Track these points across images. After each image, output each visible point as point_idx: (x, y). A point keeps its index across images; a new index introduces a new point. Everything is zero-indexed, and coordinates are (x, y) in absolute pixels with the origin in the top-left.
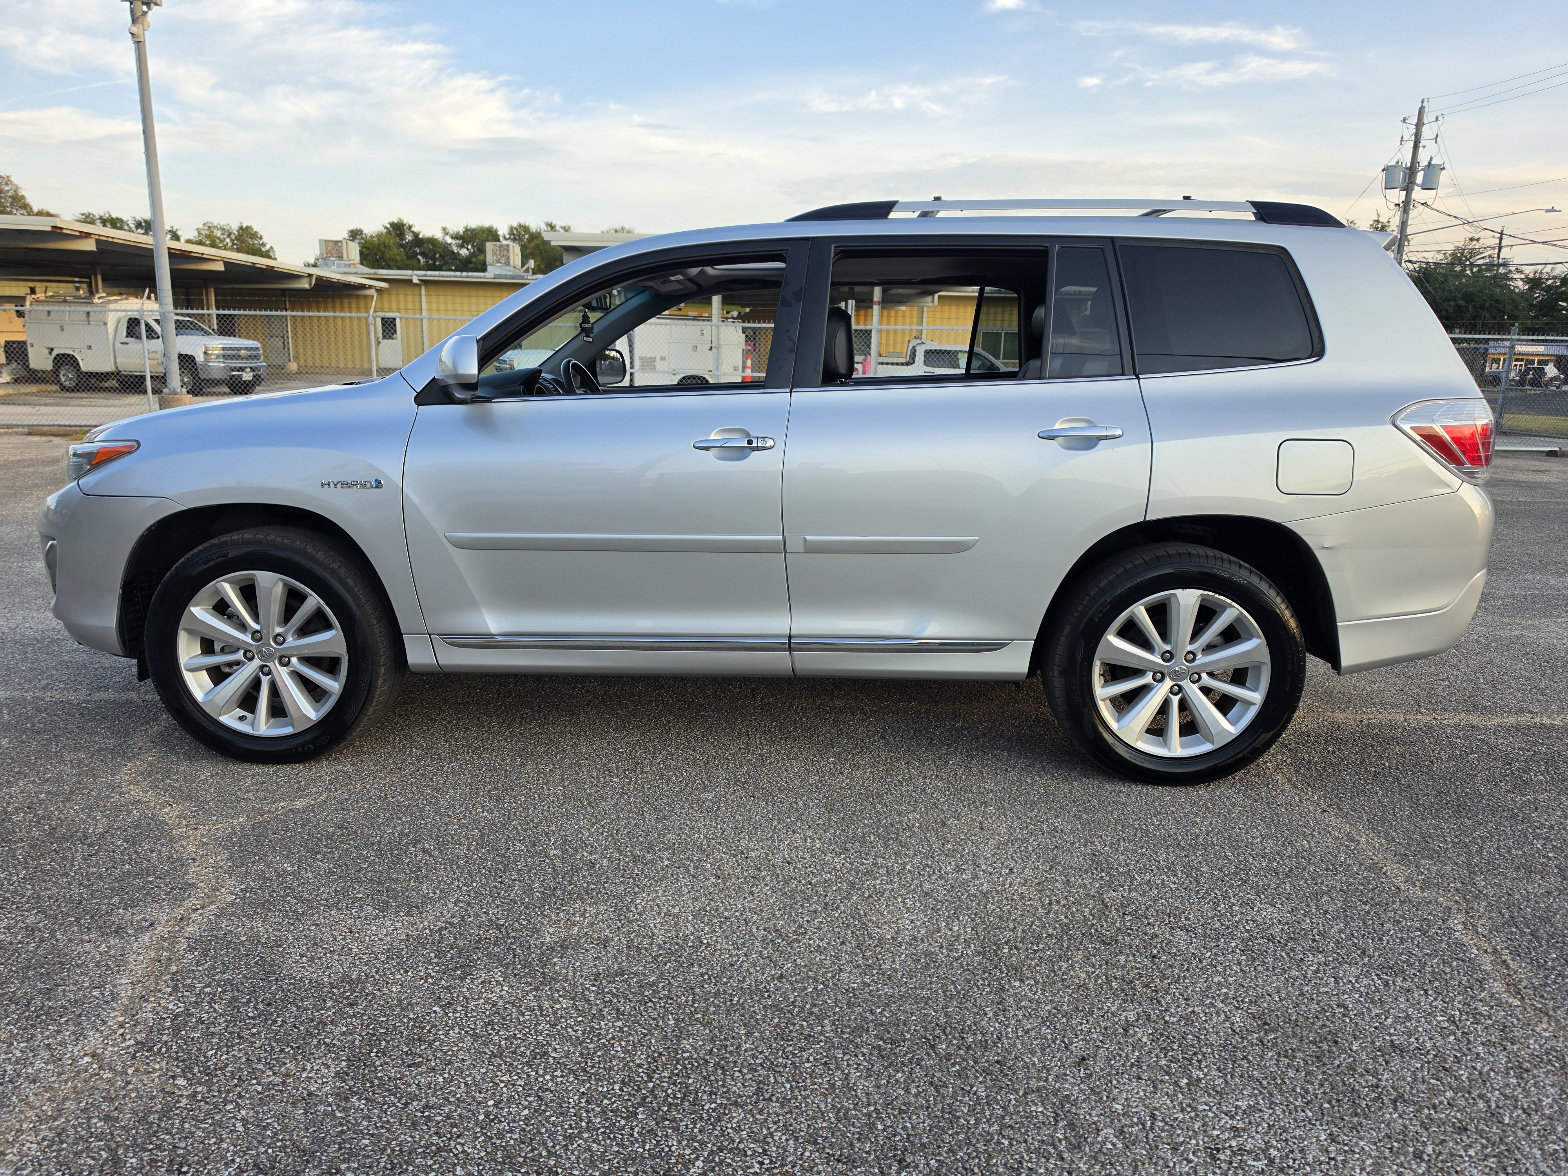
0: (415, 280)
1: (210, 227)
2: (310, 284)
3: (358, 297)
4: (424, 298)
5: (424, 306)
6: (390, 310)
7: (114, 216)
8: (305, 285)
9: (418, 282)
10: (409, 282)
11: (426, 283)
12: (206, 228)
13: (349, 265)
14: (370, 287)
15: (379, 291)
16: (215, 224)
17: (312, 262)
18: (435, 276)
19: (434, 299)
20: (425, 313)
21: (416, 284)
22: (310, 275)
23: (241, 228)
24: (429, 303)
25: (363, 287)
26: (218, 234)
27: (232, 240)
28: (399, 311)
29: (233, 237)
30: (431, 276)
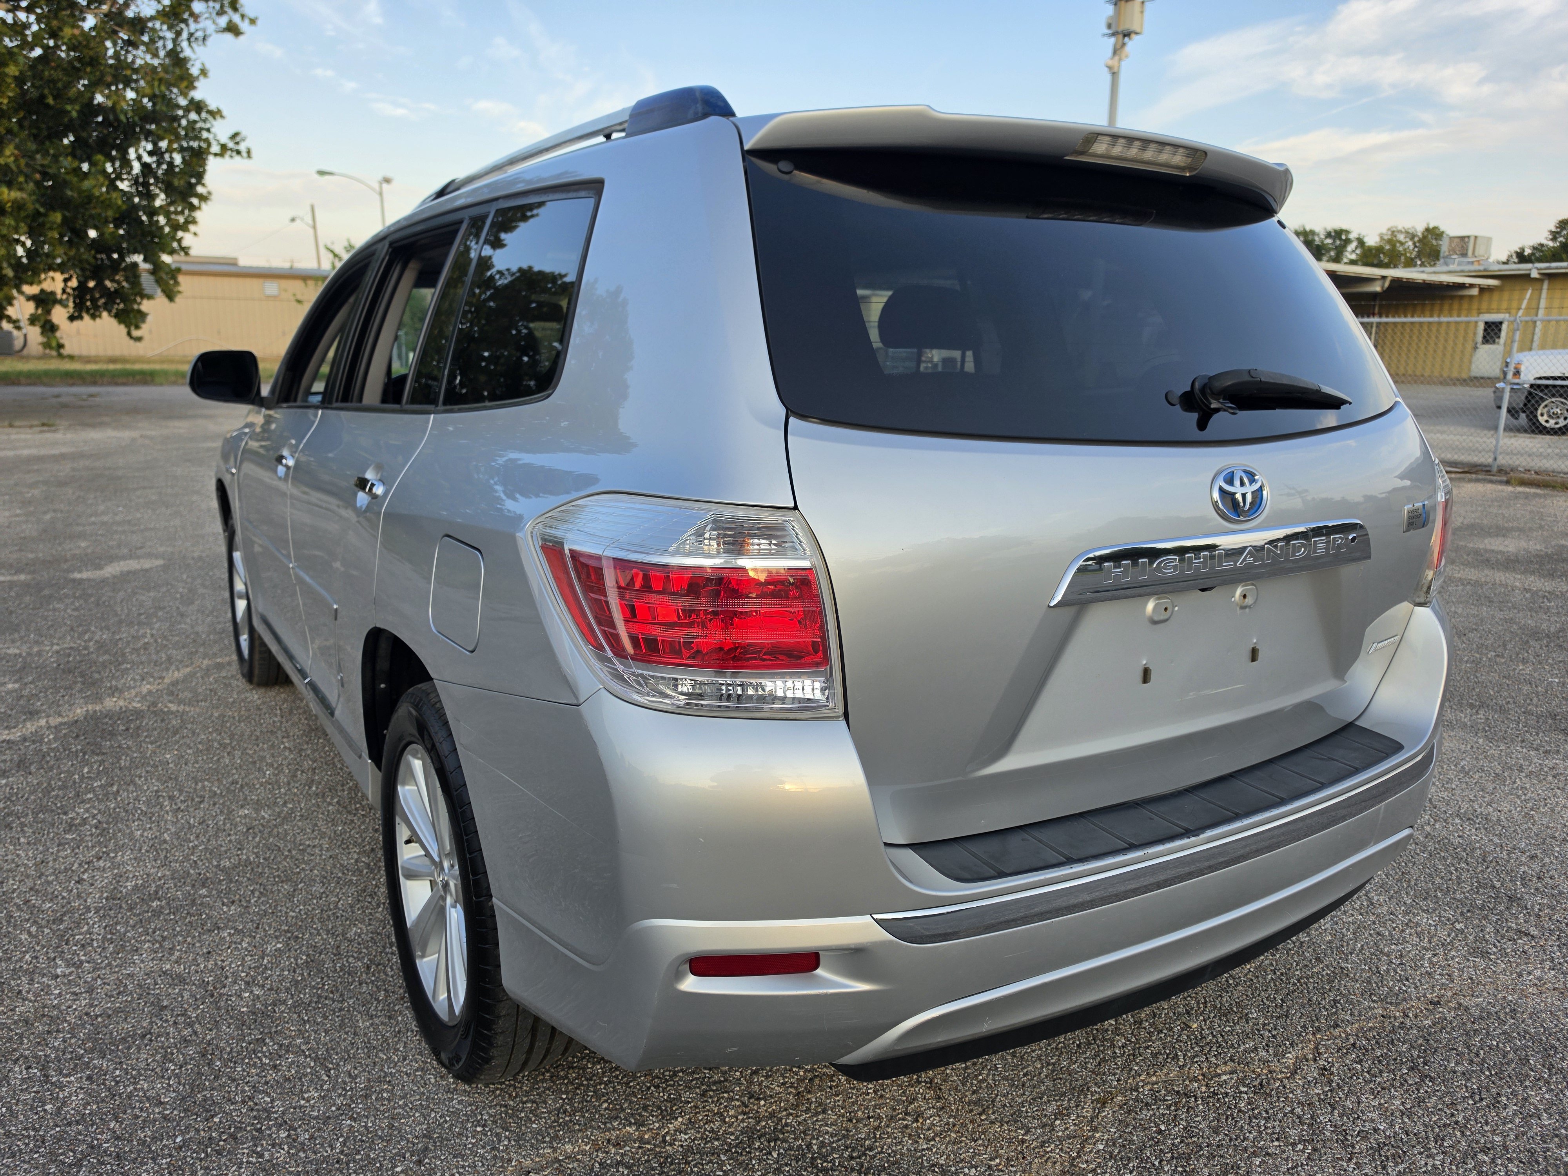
0: (1534, 274)
1: (1393, 232)
2: (1382, 287)
3: (1452, 298)
4: (1544, 292)
5: (1543, 303)
6: (1498, 311)
7: (1308, 229)
8: (1377, 288)
9: (1537, 276)
10: (1528, 276)
11: (1551, 277)
12: (1390, 233)
13: (1472, 263)
14: (1472, 286)
15: (1483, 290)
16: (1400, 228)
17: (1504, 259)
18: (1561, 268)
19: (1558, 294)
20: (1541, 312)
21: (1535, 279)
22: (1384, 278)
23: (1427, 230)
24: (1550, 298)
25: (1462, 286)
26: (1401, 237)
27: (1414, 244)
28: (1508, 311)
29: (1416, 239)
30: (1557, 268)
